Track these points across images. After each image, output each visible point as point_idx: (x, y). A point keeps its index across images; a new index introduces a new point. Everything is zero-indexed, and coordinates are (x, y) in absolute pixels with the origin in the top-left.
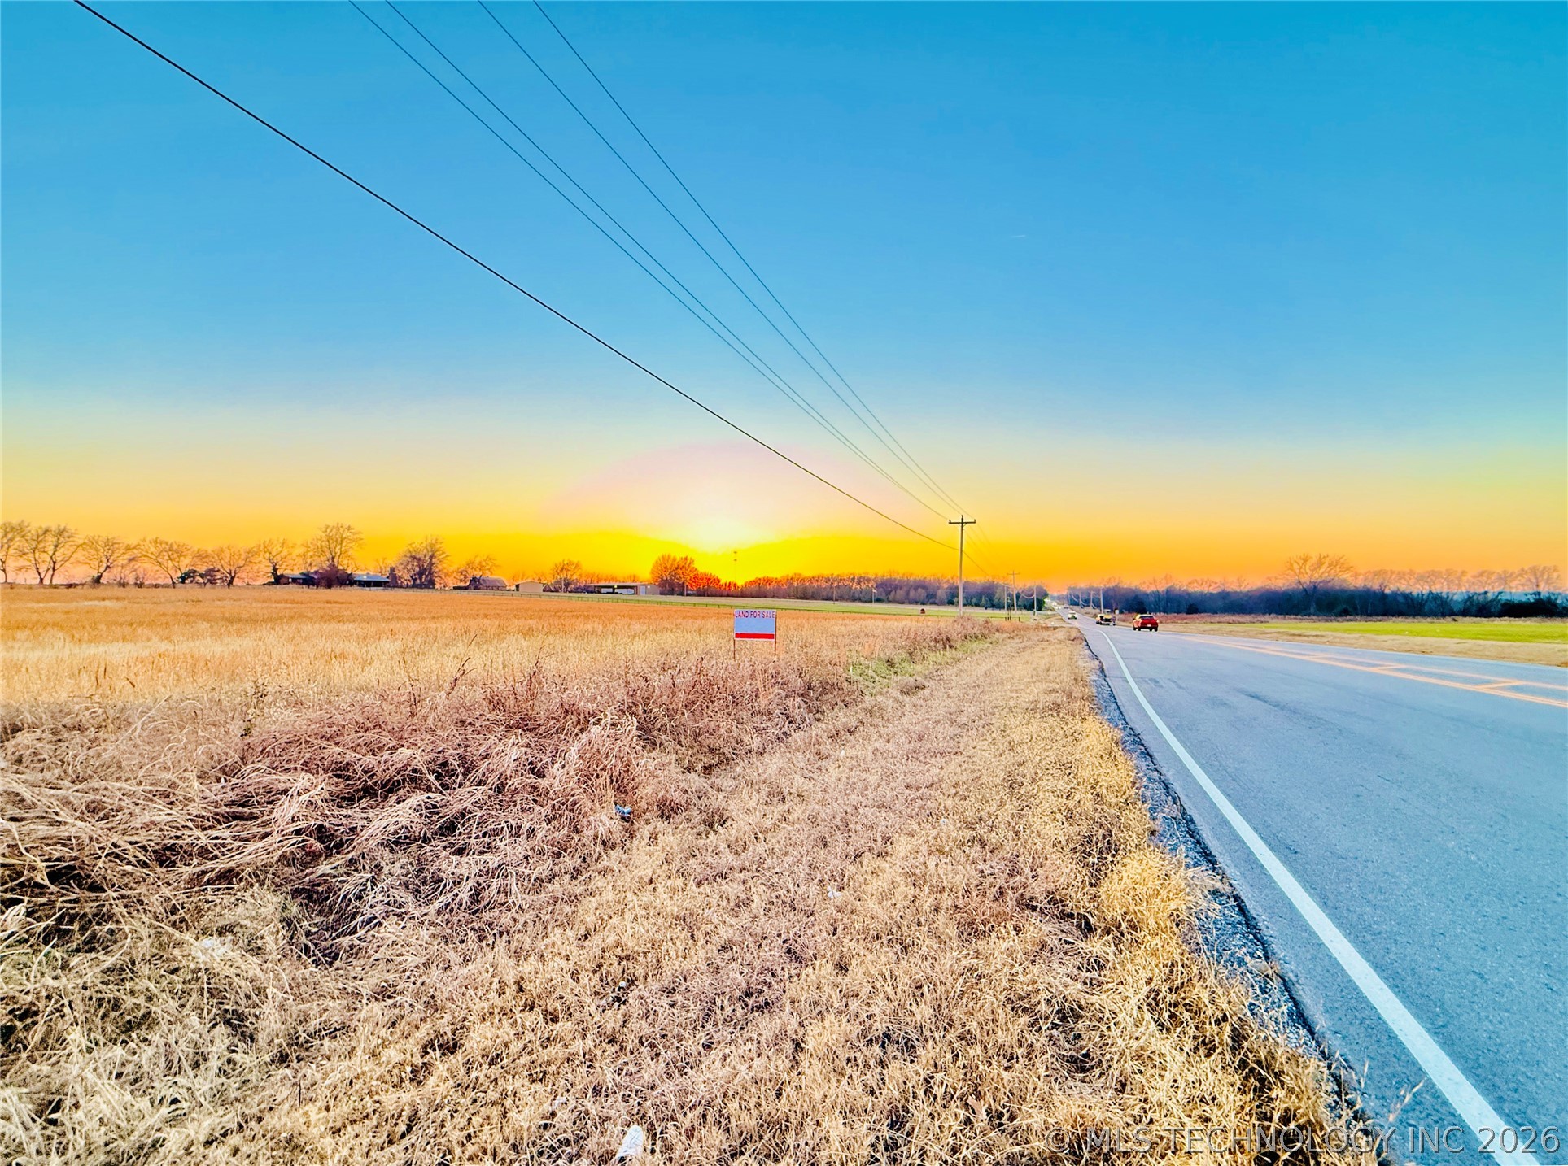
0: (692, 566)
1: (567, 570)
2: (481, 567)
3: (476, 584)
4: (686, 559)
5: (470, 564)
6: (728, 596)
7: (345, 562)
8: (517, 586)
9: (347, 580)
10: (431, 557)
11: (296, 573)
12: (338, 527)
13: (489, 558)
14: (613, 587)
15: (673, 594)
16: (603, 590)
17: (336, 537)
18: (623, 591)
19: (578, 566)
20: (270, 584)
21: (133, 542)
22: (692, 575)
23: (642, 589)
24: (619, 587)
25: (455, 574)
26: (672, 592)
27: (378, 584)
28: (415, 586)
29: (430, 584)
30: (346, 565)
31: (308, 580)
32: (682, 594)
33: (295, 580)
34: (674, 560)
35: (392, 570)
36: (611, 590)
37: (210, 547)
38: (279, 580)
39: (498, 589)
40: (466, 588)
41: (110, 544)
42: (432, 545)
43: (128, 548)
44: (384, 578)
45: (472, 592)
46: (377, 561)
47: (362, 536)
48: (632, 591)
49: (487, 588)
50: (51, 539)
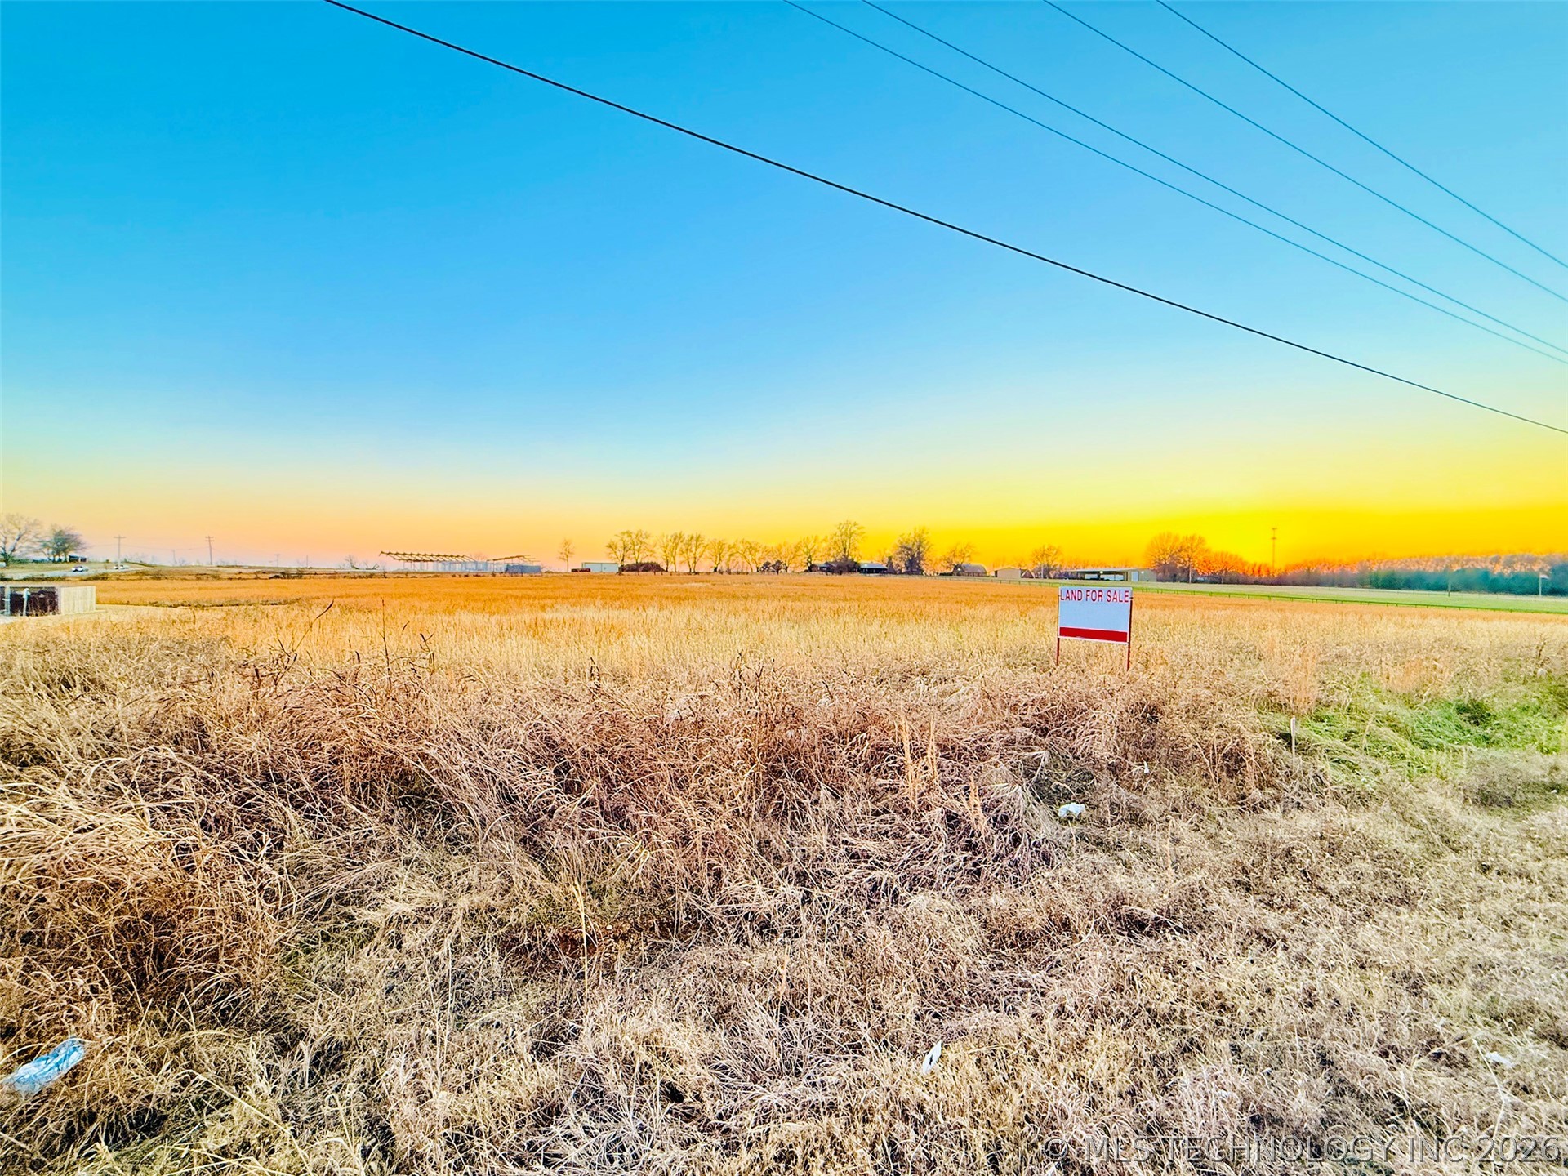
0: (1201, 546)
1: (1048, 555)
2: (962, 555)
3: (959, 571)
4: (1193, 538)
5: (953, 553)
6: (1256, 583)
7: (853, 553)
8: (996, 572)
9: (852, 567)
10: (919, 546)
11: (821, 563)
12: (848, 523)
13: (969, 546)
14: (1098, 573)
15: (1175, 581)
16: (1087, 576)
17: (847, 533)
18: (1111, 577)
19: (1058, 552)
20: (806, 571)
21: (731, 543)
22: (1201, 558)
23: (1133, 576)
24: (1105, 573)
25: (942, 562)
26: (1174, 579)
27: (878, 571)
28: (907, 573)
29: (919, 572)
30: (854, 556)
31: (829, 569)
32: (1187, 581)
33: (822, 568)
34: (1176, 539)
35: (890, 558)
36: (1095, 576)
37: (773, 544)
38: (812, 568)
39: (979, 575)
40: (950, 574)
41: (721, 545)
42: (920, 536)
43: (730, 548)
44: (884, 566)
45: (955, 578)
46: (880, 552)
47: (864, 530)
48: (1120, 577)
49: (969, 574)
50: (694, 542)
